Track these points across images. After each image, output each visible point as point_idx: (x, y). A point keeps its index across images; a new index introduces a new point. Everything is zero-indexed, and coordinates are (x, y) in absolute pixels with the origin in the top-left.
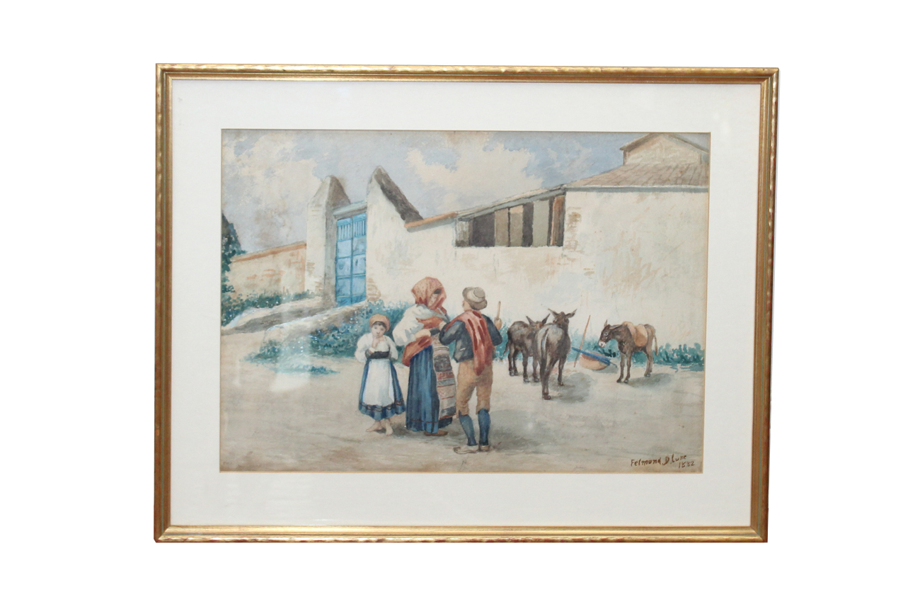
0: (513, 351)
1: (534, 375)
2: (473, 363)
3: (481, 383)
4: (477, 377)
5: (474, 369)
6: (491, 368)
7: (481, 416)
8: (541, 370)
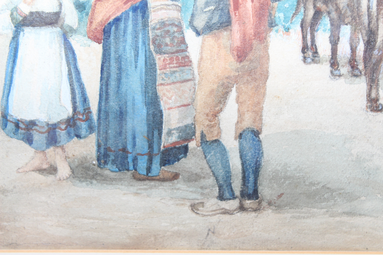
0: (311, 12)
1: (353, 63)
2: (231, 37)
3: (246, 78)
4: (238, 65)
5: (232, 50)
6: (266, 48)
7: (244, 143)
8: (365, 52)
